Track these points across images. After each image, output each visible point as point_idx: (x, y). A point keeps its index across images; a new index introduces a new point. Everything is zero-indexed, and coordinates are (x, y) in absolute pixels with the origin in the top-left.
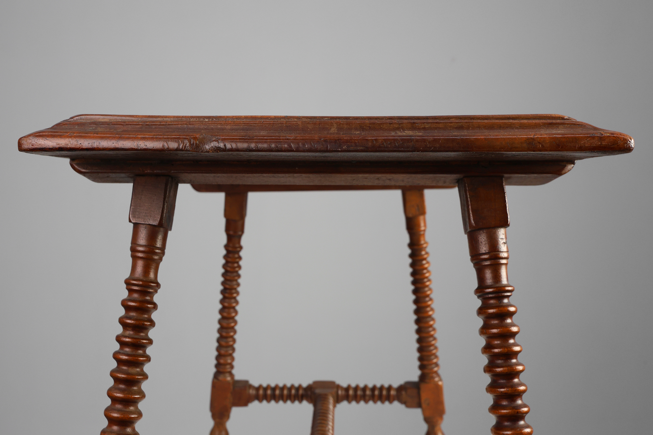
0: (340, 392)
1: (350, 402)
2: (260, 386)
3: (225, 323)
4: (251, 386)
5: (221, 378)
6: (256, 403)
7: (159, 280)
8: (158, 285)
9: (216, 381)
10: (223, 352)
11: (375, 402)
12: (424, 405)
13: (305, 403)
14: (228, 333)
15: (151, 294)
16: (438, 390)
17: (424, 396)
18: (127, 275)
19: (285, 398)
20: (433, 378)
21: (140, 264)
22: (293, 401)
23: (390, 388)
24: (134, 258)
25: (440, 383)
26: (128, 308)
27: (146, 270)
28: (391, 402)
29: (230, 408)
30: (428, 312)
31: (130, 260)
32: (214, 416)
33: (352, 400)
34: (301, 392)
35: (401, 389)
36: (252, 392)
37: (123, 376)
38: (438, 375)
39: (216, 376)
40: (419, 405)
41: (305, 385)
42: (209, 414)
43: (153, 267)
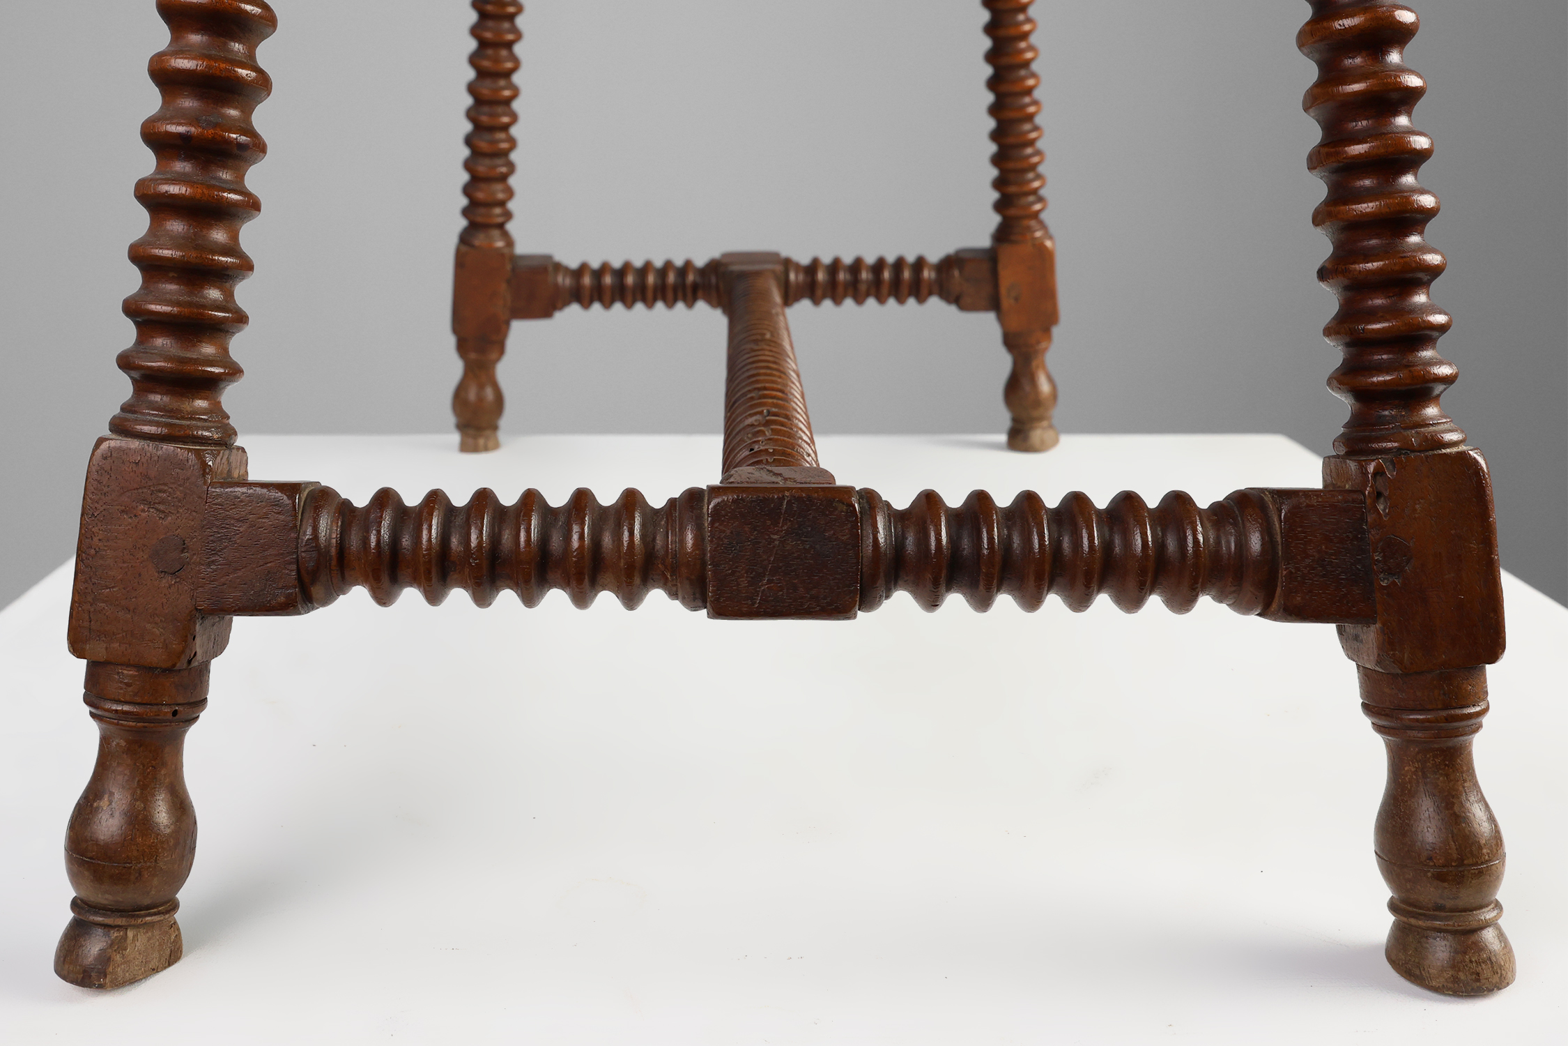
0: (792, 276)
1: (816, 302)
2: (584, 267)
3: (486, 90)
4: (558, 267)
5: (479, 240)
6: (574, 309)
9: (464, 249)
10: (482, 169)
11: (881, 300)
12: (1006, 302)
13: (701, 306)
14: (494, 115)
16: (1043, 261)
17: (1007, 277)
19: (650, 294)
20: (1029, 229)
22: (670, 304)
23: (920, 263)
25: (1048, 244)
28: (921, 299)
29: (508, 324)
30: (1023, 51)
32: (463, 347)
33: (824, 297)
34: (691, 278)
35: (950, 263)
36: (564, 281)
38: (1043, 226)
39: (465, 239)
40: (994, 304)
41: (700, 261)
42: (450, 341)
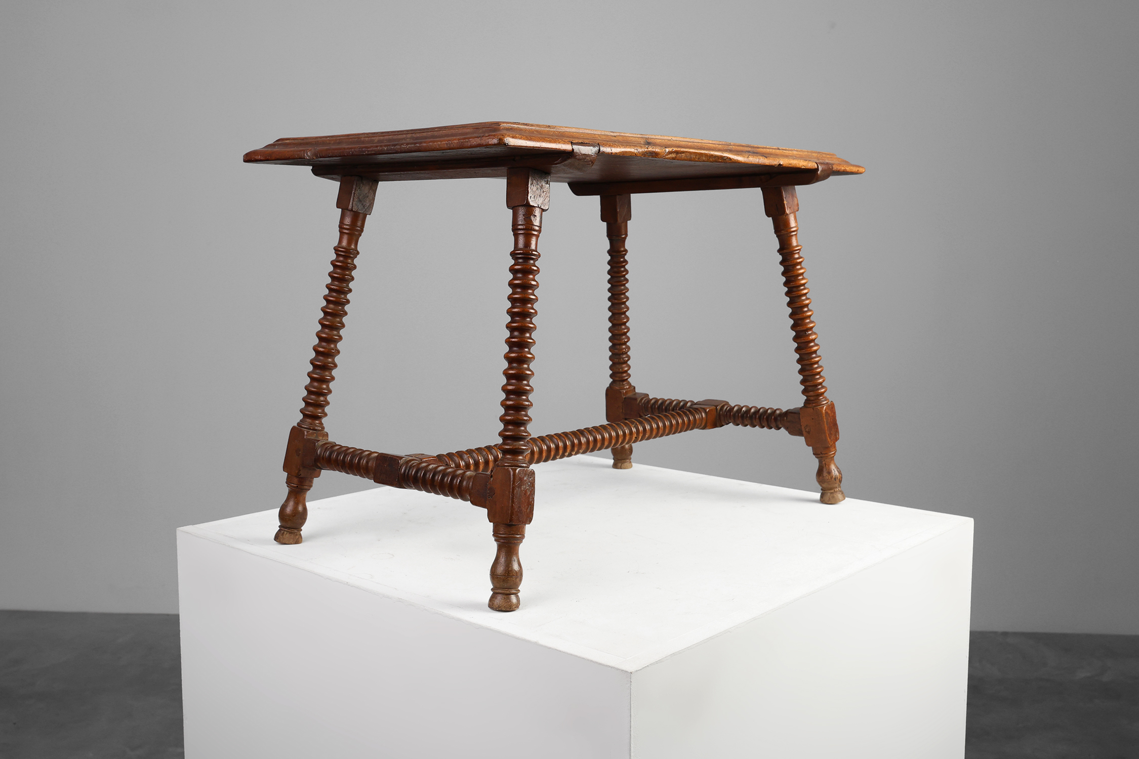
7: (359, 249)
8: (358, 253)
12: (805, 433)
15: (353, 259)
17: (804, 422)
18: (336, 244)
21: (345, 238)
24: (342, 233)
26: (335, 266)
27: (349, 243)
31: (338, 234)
37: (327, 323)
40: (801, 432)
43: (355, 238)
